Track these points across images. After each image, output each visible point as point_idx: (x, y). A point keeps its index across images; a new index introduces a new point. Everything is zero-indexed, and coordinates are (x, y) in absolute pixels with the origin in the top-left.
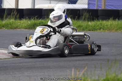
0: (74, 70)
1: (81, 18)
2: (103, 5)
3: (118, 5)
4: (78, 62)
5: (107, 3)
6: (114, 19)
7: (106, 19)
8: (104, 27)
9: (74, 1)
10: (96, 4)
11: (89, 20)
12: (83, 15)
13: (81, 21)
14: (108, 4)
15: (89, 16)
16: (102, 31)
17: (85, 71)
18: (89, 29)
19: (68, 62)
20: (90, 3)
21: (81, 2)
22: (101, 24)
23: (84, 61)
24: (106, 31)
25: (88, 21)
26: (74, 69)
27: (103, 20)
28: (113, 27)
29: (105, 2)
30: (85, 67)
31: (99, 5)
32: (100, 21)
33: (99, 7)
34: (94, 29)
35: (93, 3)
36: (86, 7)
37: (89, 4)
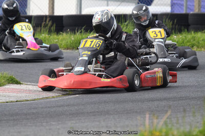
0: (149, 117)
2: (197, 6)
4: (156, 103)
5: (202, 3)
7: (203, 30)
8: (199, 43)
9: (148, 1)
10: (185, 5)
11: (173, 31)
15: (172, 25)
16: (195, 49)
17: (167, 118)
19: (140, 103)
20: (174, 3)
21: (159, 2)
22: (194, 38)
23: (166, 101)
24: (203, 49)
25: (172, 33)
26: (149, 114)
27: (197, 31)
29: (199, 1)
30: (167, 111)
31: (190, 7)
32: (193, 32)
33: (191, 10)
35: (180, 4)
36: (167, 9)
37: (173, 5)
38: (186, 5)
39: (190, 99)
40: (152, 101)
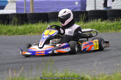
1: (10, 23)
2: (32, 9)
3: (46, 9)
5: (35, 8)
6: (43, 22)
7: (36, 23)
8: (34, 30)
9: (3, 7)
10: (25, 8)
11: (19, 24)
12: (12, 20)
13: (11, 26)
14: (37, 8)
15: (18, 20)
16: (32, 34)
18: (19, 33)
19: (2, 65)
20: (18, 8)
21: (9, 8)
23: (17, 64)
24: (36, 34)
25: (18, 25)
27: (32, 24)
28: (43, 30)
29: (33, 6)
31: (27, 10)
32: (30, 24)
33: (28, 11)
34: (24, 33)
35: (21, 8)
36: (14, 11)
37: (17, 9)
39: (31, 62)
40: (9, 64)
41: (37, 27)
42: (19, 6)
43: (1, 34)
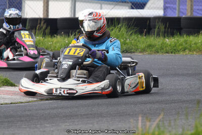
0: (142, 120)
1: (152, 32)
2: (189, 10)
4: (148, 106)
5: (195, 7)
7: (195, 34)
8: (191, 46)
9: (141, 5)
10: (177, 8)
11: (166, 34)
12: (155, 28)
13: (152, 38)
14: (198, 7)
15: (165, 28)
16: (187, 53)
17: (160, 121)
18: (166, 50)
19: (132, 106)
20: (167, 7)
21: (152, 6)
22: (186, 42)
23: (158, 104)
24: (195, 53)
25: (165, 37)
26: (142, 117)
29: (191, 5)
30: (160, 114)
31: (182, 10)
32: (185, 36)
33: (183, 13)
34: (175, 50)
35: (172, 7)
36: (160, 13)
37: (165, 9)
38: (179, 8)
39: (181, 102)
40: (145, 104)
41: (197, 41)
42: (169, 4)
43: (136, 50)
